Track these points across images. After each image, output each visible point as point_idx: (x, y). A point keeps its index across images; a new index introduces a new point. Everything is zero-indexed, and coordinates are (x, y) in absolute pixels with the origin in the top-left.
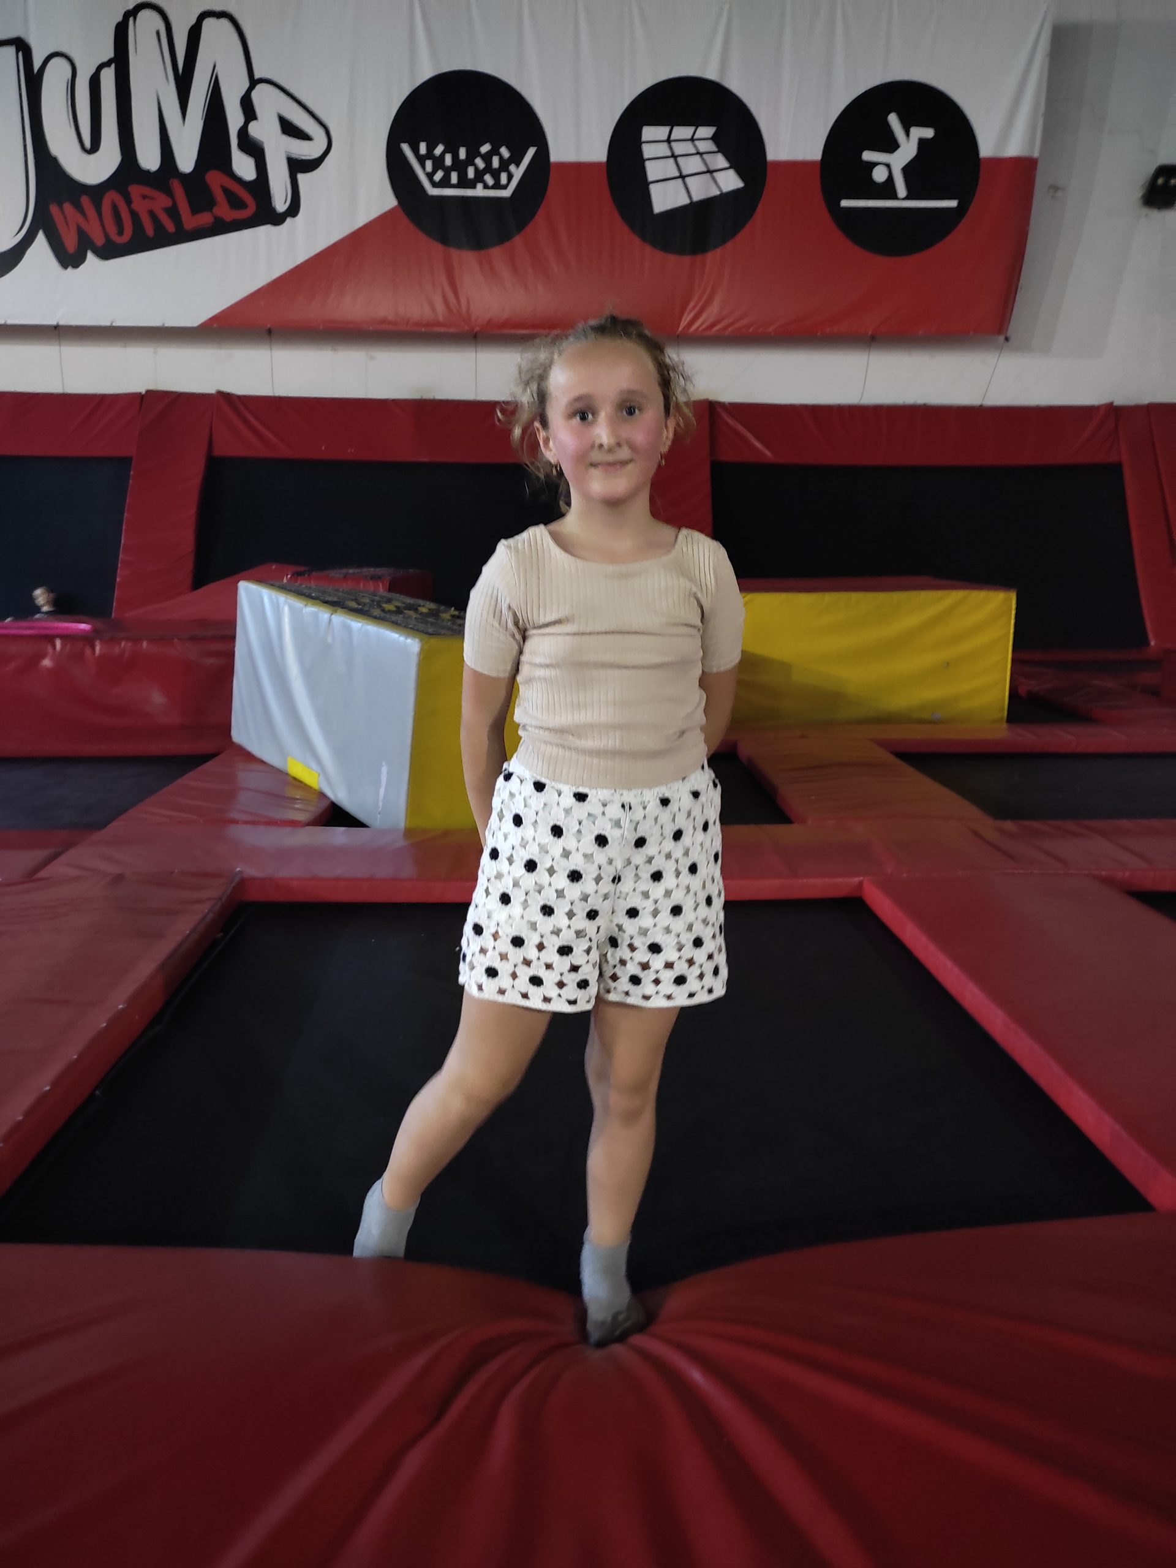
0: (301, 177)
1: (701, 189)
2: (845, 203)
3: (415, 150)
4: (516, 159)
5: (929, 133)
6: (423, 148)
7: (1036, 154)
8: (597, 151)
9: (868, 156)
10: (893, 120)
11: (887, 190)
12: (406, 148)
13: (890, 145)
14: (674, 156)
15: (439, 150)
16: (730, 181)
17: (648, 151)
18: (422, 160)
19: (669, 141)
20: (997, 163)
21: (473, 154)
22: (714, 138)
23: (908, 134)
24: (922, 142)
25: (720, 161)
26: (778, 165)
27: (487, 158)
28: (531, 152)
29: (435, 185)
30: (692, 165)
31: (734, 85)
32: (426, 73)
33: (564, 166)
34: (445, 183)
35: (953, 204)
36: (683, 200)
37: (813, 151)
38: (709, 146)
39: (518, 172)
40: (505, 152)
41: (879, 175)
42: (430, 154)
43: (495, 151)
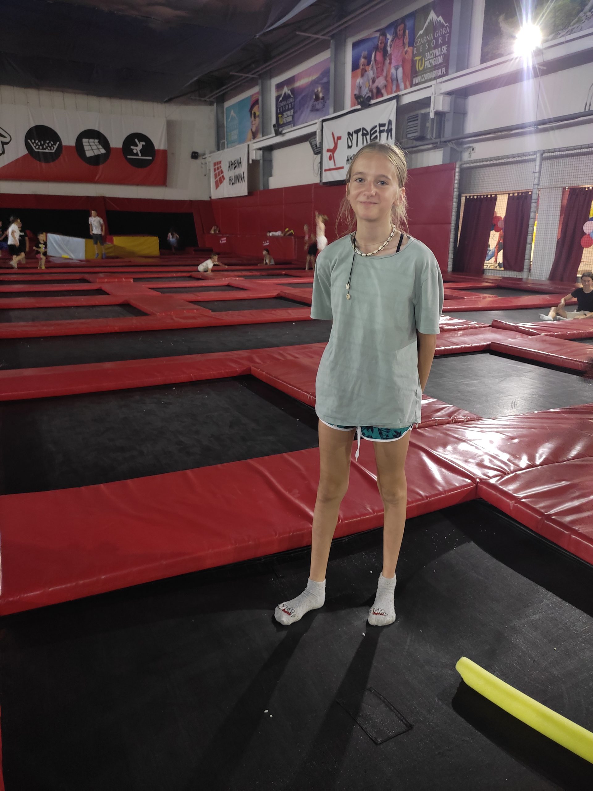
0: (5, 146)
1: (97, 152)
2: (128, 157)
3: (31, 141)
4: (55, 144)
5: (144, 143)
6: (33, 141)
7: (167, 149)
8: (73, 143)
9: (132, 147)
10: (136, 140)
11: (137, 154)
12: (29, 141)
13: (137, 146)
14: (90, 145)
15: (37, 141)
16: (103, 151)
17: (84, 144)
18: (33, 144)
19: (89, 142)
20: (159, 150)
21: (45, 142)
22: (99, 142)
23: (140, 143)
24: (143, 145)
25: (100, 147)
26: (113, 148)
27: (48, 144)
28: (58, 143)
29: (36, 149)
30: (94, 147)
31: (102, 131)
32: (33, 125)
33: (66, 147)
34: (39, 148)
35: (151, 158)
36: (93, 155)
37: (120, 146)
38: (98, 144)
39: (56, 147)
40: (52, 143)
41: (135, 151)
42: (35, 142)
43: (50, 142)
